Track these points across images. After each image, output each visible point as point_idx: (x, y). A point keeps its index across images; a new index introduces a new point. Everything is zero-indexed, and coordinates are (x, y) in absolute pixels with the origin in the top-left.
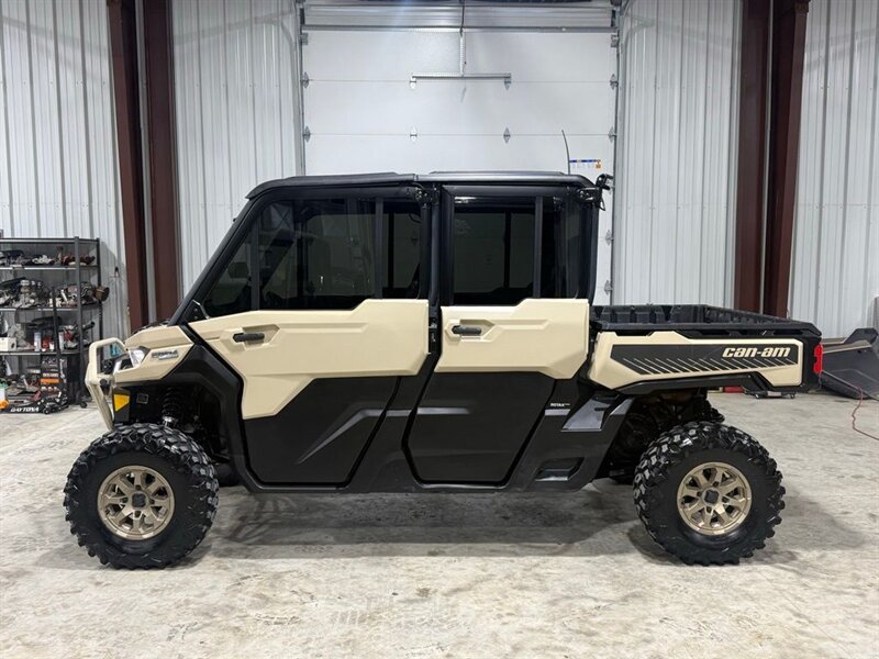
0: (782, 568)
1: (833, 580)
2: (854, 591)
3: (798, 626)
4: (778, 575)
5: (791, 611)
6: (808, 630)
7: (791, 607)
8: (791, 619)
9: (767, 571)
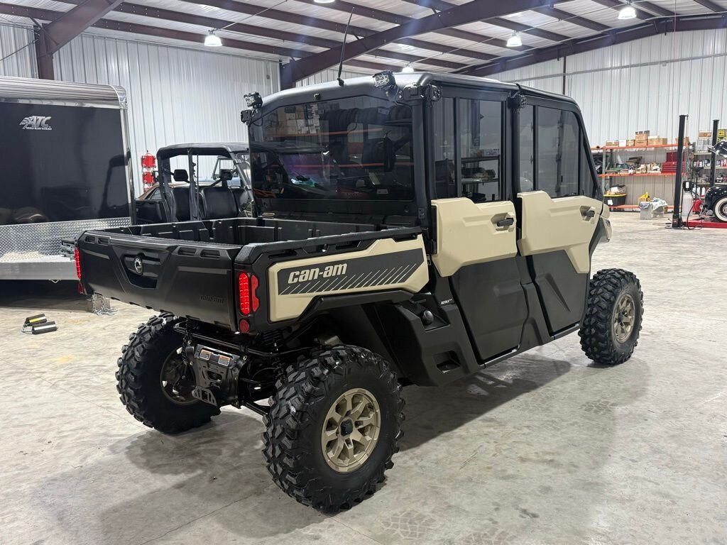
0: (121, 435)
1: (79, 438)
2: (65, 434)
3: (108, 402)
4: (124, 429)
5: (114, 409)
6: (102, 402)
7: (112, 411)
8: (114, 405)
9: (133, 429)
